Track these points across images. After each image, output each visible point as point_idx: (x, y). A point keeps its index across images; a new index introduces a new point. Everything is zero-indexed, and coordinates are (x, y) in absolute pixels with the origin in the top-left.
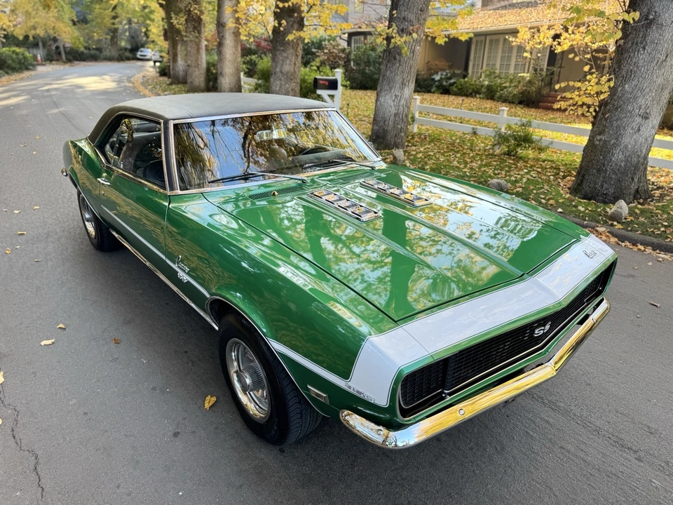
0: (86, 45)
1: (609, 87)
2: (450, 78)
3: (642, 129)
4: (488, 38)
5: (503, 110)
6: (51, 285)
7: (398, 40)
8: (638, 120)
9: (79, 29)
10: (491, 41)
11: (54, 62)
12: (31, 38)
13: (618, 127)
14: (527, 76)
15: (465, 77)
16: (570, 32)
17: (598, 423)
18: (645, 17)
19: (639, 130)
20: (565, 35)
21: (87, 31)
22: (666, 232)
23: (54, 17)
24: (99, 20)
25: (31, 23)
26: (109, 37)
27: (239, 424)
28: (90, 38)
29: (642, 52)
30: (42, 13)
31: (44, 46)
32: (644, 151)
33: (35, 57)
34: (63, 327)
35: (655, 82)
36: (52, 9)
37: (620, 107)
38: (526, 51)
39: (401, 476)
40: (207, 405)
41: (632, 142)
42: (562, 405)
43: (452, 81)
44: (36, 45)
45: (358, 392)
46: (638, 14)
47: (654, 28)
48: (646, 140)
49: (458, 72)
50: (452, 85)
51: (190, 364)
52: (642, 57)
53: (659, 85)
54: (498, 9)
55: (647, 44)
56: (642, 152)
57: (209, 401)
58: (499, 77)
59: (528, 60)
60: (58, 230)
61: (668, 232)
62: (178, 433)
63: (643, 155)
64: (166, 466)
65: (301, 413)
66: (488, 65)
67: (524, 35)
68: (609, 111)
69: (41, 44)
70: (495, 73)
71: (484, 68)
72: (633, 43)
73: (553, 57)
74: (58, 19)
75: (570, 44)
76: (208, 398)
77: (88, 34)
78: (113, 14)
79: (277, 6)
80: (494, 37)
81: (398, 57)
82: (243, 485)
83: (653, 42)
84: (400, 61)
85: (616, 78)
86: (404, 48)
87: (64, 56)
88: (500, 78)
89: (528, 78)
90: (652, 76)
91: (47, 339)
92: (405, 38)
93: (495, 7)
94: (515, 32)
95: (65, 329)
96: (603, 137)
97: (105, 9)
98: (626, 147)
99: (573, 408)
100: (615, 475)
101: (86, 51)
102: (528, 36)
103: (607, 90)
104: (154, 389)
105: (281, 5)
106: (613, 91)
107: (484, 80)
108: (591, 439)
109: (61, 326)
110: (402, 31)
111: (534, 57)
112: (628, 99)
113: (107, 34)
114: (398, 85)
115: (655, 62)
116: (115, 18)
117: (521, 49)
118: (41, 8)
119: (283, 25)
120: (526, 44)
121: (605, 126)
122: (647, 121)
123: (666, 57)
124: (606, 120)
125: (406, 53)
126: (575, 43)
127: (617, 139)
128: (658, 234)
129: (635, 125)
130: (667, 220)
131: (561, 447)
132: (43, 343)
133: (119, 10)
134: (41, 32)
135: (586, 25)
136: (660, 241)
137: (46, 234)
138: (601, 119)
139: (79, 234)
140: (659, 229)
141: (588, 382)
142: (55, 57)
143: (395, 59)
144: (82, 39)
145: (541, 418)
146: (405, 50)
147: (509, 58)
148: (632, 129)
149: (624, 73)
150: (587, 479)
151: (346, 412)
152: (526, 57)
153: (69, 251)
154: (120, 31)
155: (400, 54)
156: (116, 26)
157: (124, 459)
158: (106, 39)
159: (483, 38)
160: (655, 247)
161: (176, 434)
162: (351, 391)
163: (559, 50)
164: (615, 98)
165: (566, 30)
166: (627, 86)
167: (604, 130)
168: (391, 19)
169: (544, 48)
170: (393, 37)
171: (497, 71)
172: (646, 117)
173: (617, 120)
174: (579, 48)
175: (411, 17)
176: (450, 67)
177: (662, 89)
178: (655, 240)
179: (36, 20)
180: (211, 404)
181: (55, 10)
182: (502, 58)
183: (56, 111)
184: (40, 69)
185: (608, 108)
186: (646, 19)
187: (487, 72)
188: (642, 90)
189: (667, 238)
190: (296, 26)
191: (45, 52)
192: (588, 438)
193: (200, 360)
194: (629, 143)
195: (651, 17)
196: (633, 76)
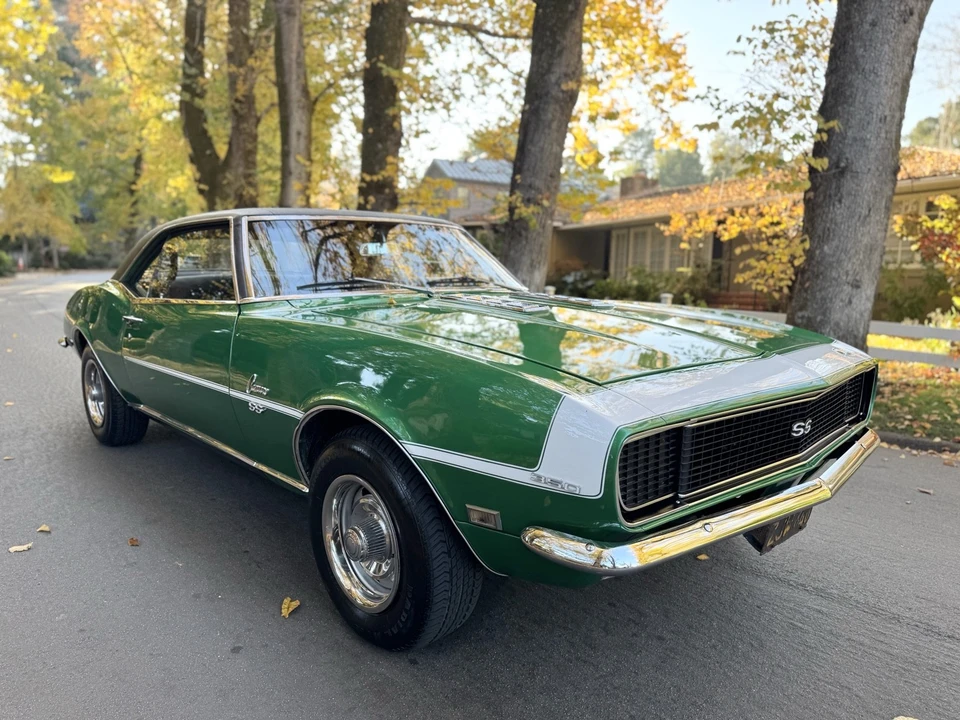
0: (89, 247)
1: (804, 250)
2: (586, 280)
3: (854, 300)
4: (632, 232)
5: (666, 298)
6: (28, 485)
7: (524, 211)
8: (847, 289)
9: (83, 229)
10: (636, 235)
11: (41, 269)
12: (13, 239)
13: (823, 299)
14: (686, 270)
15: (605, 278)
16: (737, 215)
17: (894, 610)
18: (835, 165)
19: (850, 302)
20: (730, 219)
21: (93, 232)
22: (911, 426)
23: (50, 212)
24: (112, 218)
25: (16, 219)
26: (123, 239)
27: (339, 633)
28: (96, 239)
29: (838, 206)
30: (34, 207)
31: (30, 248)
32: (861, 330)
33: (16, 263)
34: (47, 529)
35: (861, 241)
36: (49, 202)
37: (822, 273)
38: (684, 241)
39: (612, 684)
40: (285, 612)
41: (845, 318)
42: (835, 591)
43: (590, 283)
44: (18, 248)
45: (553, 482)
46: (826, 160)
47: (849, 177)
48: (862, 315)
49: (596, 272)
50: (590, 287)
51: (254, 565)
52: (839, 212)
53: (866, 245)
54: (641, 198)
55: (842, 196)
56: (859, 332)
57: (288, 605)
58: (651, 275)
59: (686, 253)
60: (42, 426)
61: (915, 426)
62: (240, 648)
63: (860, 335)
64: (221, 690)
65: (450, 573)
66: (634, 263)
67: (678, 223)
68: (808, 279)
69: (25, 246)
70: (644, 271)
71: (630, 266)
72: (825, 197)
73: (719, 246)
74: (54, 214)
75: (739, 229)
76: (287, 601)
77: (94, 236)
78: (133, 211)
79: (363, 180)
80: (641, 230)
81: (523, 233)
82: (354, 708)
83: (849, 194)
84: (527, 238)
85: (811, 239)
86: (531, 219)
87: (56, 262)
88: (653, 278)
89: (690, 274)
90: (856, 235)
91: (20, 545)
92: (532, 208)
93: (636, 196)
94: (666, 221)
95: (49, 532)
96: (806, 313)
97: (121, 204)
98: (837, 324)
99: (853, 594)
100: (941, 668)
101: (88, 258)
102: (684, 223)
103: (802, 253)
104: (197, 596)
105: (368, 178)
106: (809, 254)
107: (631, 280)
108: (890, 628)
109: (44, 527)
110: (528, 201)
111: (694, 247)
112: (831, 264)
113: (121, 235)
114: (525, 269)
115: (856, 218)
116: (133, 215)
117: (676, 239)
118: (33, 201)
119: (370, 203)
120: (683, 233)
121: (806, 299)
122: (859, 290)
123: (870, 211)
124: (806, 291)
125: (535, 226)
126: (746, 228)
127: (824, 314)
128: (902, 429)
129: (843, 296)
130: (910, 413)
131: (849, 639)
132: (12, 549)
133: (140, 206)
134: (28, 231)
135: (756, 207)
136: (907, 436)
137: (22, 430)
138: (800, 290)
139: (75, 429)
140: (902, 424)
141: (864, 566)
142: (44, 263)
143: (520, 235)
144: (84, 241)
145: (809, 608)
146: (533, 222)
147: (662, 254)
148: (842, 301)
149: (820, 232)
150: (901, 675)
151: (532, 532)
152: (683, 250)
153: (58, 447)
154: (139, 233)
155: (526, 229)
156: (135, 225)
157: (149, 685)
158: (119, 242)
159: (625, 231)
160: (902, 444)
161: (236, 650)
162: (542, 485)
163: (725, 237)
164: (814, 263)
165: (732, 212)
166: (826, 248)
167: (806, 304)
168: (514, 186)
169: (706, 237)
170: (516, 207)
171: (648, 269)
172: (856, 285)
173: (820, 291)
174: (751, 234)
175: (538, 183)
176: (586, 267)
177: (871, 250)
178: (900, 436)
179: (25, 215)
180: (291, 609)
181: (53, 204)
182: (653, 254)
183: (41, 312)
184: (21, 276)
185: (806, 276)
186: (838, 167)
187: (636, 271)
188: (846, 251)
189: (915, 433)
190: (387, 204)
191: (31, 255)
192: (887, 627)
193: (269, 560)
194: (840, 319)
195: (842, 165)
196: (831, 235)
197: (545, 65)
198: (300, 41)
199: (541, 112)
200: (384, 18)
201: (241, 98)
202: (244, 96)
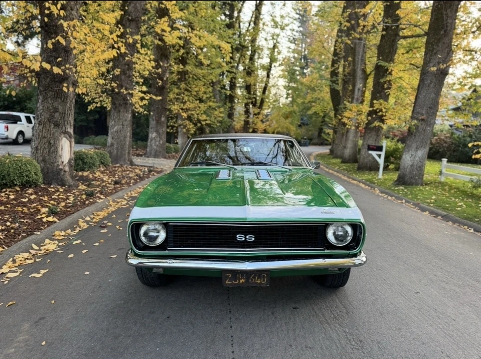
114: (413, 149)
197: (428, 59)
198: (363, 50)
199: (425, 80)
200: (385, 40)
201: (346, 74)
202: (348, 73)
